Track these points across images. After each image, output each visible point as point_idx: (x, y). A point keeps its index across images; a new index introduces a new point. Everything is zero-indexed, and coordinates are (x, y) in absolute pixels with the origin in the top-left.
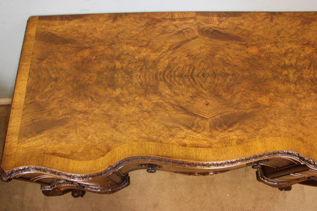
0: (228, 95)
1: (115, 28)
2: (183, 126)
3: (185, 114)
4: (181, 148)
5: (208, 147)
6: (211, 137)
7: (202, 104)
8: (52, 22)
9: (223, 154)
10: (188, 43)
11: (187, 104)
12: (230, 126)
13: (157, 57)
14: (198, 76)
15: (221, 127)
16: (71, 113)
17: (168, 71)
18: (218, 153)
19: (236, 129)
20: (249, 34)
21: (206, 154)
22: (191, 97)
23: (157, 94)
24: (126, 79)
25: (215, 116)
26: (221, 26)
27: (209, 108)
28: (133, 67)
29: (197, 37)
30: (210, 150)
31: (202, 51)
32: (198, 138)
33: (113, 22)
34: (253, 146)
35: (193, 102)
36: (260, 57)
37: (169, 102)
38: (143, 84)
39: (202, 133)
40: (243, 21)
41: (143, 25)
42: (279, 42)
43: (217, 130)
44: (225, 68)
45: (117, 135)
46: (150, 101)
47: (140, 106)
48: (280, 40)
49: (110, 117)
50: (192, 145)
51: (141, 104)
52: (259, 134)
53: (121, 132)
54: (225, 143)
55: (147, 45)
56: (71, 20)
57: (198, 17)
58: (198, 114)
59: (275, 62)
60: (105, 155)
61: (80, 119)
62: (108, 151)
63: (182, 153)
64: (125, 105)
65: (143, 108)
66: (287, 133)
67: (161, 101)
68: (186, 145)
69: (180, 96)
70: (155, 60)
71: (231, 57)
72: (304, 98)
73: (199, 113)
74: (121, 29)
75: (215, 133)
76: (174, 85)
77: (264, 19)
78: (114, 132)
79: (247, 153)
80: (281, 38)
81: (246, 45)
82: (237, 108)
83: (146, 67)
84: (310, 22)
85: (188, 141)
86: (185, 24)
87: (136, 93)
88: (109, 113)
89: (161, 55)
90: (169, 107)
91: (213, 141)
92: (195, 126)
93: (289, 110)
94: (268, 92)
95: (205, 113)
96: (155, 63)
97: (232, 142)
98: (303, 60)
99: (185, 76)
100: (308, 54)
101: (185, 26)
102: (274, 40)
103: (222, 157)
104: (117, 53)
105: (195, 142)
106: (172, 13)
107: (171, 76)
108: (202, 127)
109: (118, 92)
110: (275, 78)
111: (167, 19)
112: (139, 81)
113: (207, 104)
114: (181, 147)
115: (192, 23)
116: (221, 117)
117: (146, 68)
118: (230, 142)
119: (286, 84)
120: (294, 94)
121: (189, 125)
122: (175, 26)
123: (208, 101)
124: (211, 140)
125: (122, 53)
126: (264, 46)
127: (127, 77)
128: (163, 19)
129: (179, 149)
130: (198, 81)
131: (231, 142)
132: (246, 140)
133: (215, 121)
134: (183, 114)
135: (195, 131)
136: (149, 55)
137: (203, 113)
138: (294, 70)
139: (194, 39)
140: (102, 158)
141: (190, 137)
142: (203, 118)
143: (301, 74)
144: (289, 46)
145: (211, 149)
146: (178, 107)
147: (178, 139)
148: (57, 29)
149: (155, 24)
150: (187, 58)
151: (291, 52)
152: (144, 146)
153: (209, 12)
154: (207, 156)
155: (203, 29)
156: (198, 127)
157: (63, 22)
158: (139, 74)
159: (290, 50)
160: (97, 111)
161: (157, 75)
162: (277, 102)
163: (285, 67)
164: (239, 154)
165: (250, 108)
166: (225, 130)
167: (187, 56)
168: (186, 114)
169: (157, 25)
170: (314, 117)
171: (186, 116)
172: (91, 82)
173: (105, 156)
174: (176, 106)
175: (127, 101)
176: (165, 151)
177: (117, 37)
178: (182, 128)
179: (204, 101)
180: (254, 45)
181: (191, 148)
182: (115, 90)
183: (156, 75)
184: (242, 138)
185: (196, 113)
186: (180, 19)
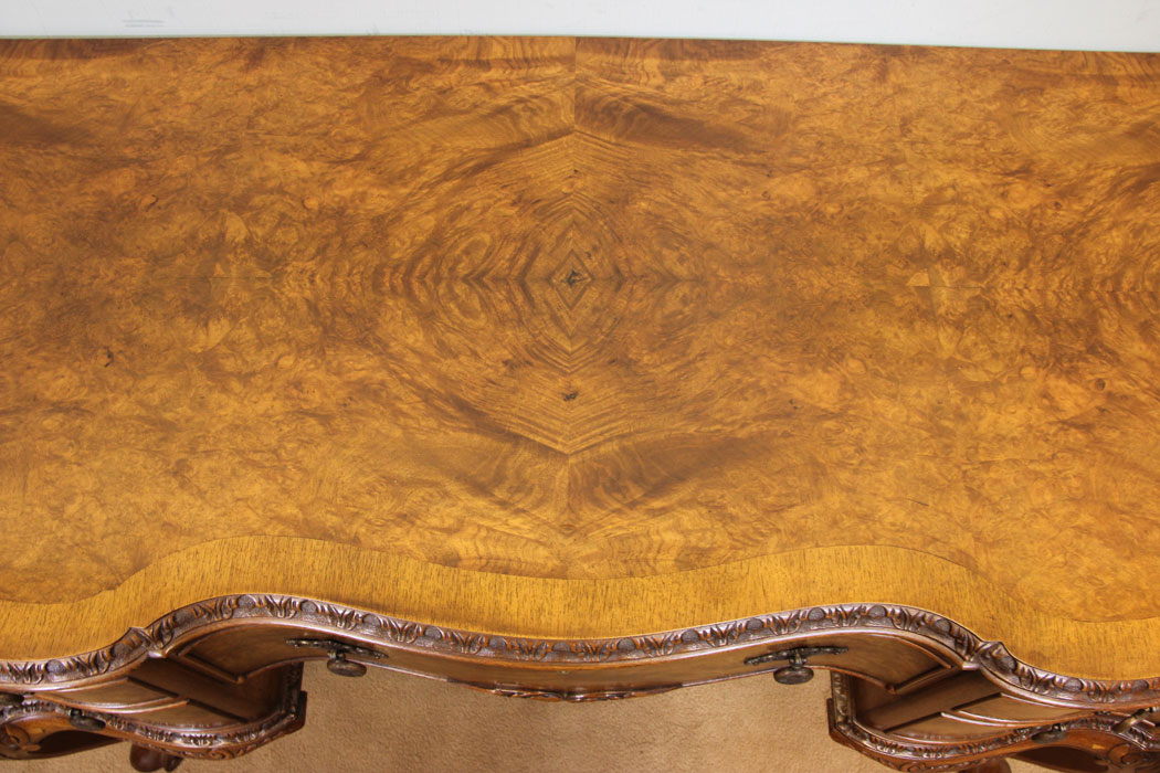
0: (665, 362)
1: (249, 89)
2: (458, 479)
3: (470, 430)
4: (434, 573)
5: (552, 574)
6: (569, 529)
7: (548, 392)
8: (13, 63)
9: (610, 608)
10: (527, 153)
11: (485, 393)
12: (657, 490)
13: (391, 203)
14: (548, 279)
15: (619, 490)
16: (17, 410)
17: (427, 260)
18: (590, 601)
19: (682, 504)
20: (783, 123)
21: (539, 601)
22: (506, 363)
23: (368, 346)
24: (258, 285)
25: (598, 445)
26: (672, 90)
27: (579, 410)
28: (292, 237)
29: (566, 132)
30: (559, 588)
31: (579, 184)
32: (515, 533)
33: (246, 70)
34: (749, 577)
35: (513, 383)
36: (818, 217)
37: (412, 382)
38: (321, 304)
39: (535, 512)
40: (762, 76)
41: (359, 81)
42: (904, 161)
43: (598, 503)
44: (665, 252)
45: (182, 507)
46: (338, 374)
47: (295, 392)
48: (908, 152)
49: (168, 429)
50: (484, 562)
51: (298, 384)
52: (782, 528)
53: (201, 494)
54: (626, 562)
55: (361, 157)
56: (86, 58)
57: (580, 56)
58: (526, 434)
59: (879, 238)
60: (119, 584)
61: (47, 436)
62: (136, 570)
63: (438, 593)
64: (236, 385)
65: (305, 400)
66: (903, 528)
67: (381, 375)
68: (460, 559)
69: (462, 358)
70: (383, 217)
71: (695, 211)
72: (994, 385)
73: (532, 432)
74: (271, 95)
75: (589, 514)
76: (442, 315)
77: (853, 70)
78: (173, 494)
79: (720, 606)
80: (913, 143)
81: (764, 166)
82: (695, 416)
83: (344, 238)
84: (1041, 91)
85: (469, 544)
86: (527, 80)
87: (288, 340)
88: (168, 416)
89: (411, 194)
90: (408, 401)
91: (575, 548)
92: (507, 484)
93: (924, 434)
94: (837, 355)
95: (555, 432)
96: (382, 226)
97: (660, 557)
98: (999, 233)
99: (495, 280)
100: (1024, 211)
101: (524, 90)
102: (886, 151)
103: (608, 619)
104: (240, 186)
105: (500, 551)
106: (483, 41)
107: (438, 279)
108: (537, 488)
109: (217, 332)
110: (873, 300)
111: (457, 63)
112: (308, 294)
113: (570, 396)
114: (434, 568)
115: (554, 79)
116: (624, 450)
117: (343, 245)
118: (650, 555)
119: (918, 325)
120: (951, 367)
121: (483, 479)
122: (487, 87)
123: (578, 383)
124: (567, 544)
125: (259, 187)
126: (840, 172)
127: (259, 279)
128: (442, 60)
129: (425, 577)
130: (546, 302)
131: (655, 559)
132: (722, 552)
133: (595, 465)
134: (465, 430)
135: (503, 504)
136: (363, 197)
137: (549, 429)
138: (960, 272)
139: (552, 136)
140: (108, 595)
141: (480, 527)
142: (544, 451)
143: (988, 290)
144: (945, 176)
145: (561, 582)
146: (446, 400)
147: (427, 534)
148: (30, 89)
149: (409, 78)
150: (512, 211)
151: (953, 201)
152: (283, 555)
153: (628, 40)
154: (541, 610)
155: (596, 101)
156: (518, 490)
157: (57, 63)
158: (310, 265)
159: (950, 193)
160: (121, 406)
161: (383, 274)
162: (871, 398)
163: (921, 258)
164: (681, 610)
165: (755, 419)
166: (633, 505)
167: (514, 204)
168: (478, 432)
169: (413, 85)
170: (1031, 467)
171: (477, 438)
172: (118, 293)
173: (119, 589)
174: (440, 397)
175: (245, 370)
176: (365, 582)
177: (250, 124)
178: (452, 487)
179: (561, 382)
180: (799, 168)
181: (478, 575)
182: (206, 325)
183: (379, 272)
184: (702, 545)
185: (519, 431)
186: (508, 61)
